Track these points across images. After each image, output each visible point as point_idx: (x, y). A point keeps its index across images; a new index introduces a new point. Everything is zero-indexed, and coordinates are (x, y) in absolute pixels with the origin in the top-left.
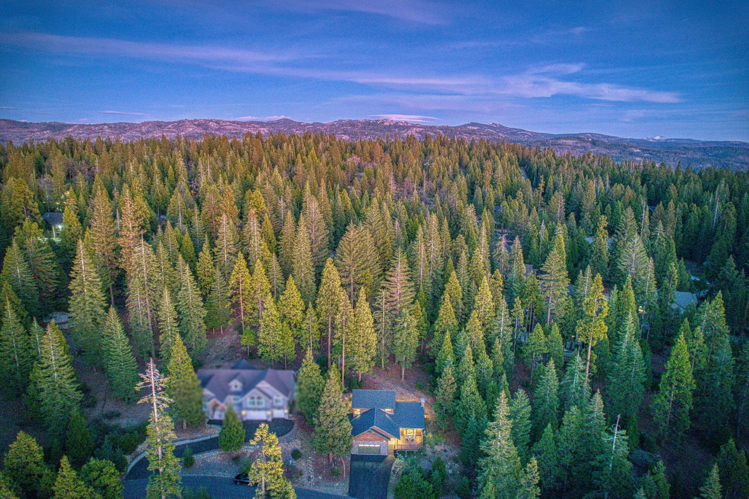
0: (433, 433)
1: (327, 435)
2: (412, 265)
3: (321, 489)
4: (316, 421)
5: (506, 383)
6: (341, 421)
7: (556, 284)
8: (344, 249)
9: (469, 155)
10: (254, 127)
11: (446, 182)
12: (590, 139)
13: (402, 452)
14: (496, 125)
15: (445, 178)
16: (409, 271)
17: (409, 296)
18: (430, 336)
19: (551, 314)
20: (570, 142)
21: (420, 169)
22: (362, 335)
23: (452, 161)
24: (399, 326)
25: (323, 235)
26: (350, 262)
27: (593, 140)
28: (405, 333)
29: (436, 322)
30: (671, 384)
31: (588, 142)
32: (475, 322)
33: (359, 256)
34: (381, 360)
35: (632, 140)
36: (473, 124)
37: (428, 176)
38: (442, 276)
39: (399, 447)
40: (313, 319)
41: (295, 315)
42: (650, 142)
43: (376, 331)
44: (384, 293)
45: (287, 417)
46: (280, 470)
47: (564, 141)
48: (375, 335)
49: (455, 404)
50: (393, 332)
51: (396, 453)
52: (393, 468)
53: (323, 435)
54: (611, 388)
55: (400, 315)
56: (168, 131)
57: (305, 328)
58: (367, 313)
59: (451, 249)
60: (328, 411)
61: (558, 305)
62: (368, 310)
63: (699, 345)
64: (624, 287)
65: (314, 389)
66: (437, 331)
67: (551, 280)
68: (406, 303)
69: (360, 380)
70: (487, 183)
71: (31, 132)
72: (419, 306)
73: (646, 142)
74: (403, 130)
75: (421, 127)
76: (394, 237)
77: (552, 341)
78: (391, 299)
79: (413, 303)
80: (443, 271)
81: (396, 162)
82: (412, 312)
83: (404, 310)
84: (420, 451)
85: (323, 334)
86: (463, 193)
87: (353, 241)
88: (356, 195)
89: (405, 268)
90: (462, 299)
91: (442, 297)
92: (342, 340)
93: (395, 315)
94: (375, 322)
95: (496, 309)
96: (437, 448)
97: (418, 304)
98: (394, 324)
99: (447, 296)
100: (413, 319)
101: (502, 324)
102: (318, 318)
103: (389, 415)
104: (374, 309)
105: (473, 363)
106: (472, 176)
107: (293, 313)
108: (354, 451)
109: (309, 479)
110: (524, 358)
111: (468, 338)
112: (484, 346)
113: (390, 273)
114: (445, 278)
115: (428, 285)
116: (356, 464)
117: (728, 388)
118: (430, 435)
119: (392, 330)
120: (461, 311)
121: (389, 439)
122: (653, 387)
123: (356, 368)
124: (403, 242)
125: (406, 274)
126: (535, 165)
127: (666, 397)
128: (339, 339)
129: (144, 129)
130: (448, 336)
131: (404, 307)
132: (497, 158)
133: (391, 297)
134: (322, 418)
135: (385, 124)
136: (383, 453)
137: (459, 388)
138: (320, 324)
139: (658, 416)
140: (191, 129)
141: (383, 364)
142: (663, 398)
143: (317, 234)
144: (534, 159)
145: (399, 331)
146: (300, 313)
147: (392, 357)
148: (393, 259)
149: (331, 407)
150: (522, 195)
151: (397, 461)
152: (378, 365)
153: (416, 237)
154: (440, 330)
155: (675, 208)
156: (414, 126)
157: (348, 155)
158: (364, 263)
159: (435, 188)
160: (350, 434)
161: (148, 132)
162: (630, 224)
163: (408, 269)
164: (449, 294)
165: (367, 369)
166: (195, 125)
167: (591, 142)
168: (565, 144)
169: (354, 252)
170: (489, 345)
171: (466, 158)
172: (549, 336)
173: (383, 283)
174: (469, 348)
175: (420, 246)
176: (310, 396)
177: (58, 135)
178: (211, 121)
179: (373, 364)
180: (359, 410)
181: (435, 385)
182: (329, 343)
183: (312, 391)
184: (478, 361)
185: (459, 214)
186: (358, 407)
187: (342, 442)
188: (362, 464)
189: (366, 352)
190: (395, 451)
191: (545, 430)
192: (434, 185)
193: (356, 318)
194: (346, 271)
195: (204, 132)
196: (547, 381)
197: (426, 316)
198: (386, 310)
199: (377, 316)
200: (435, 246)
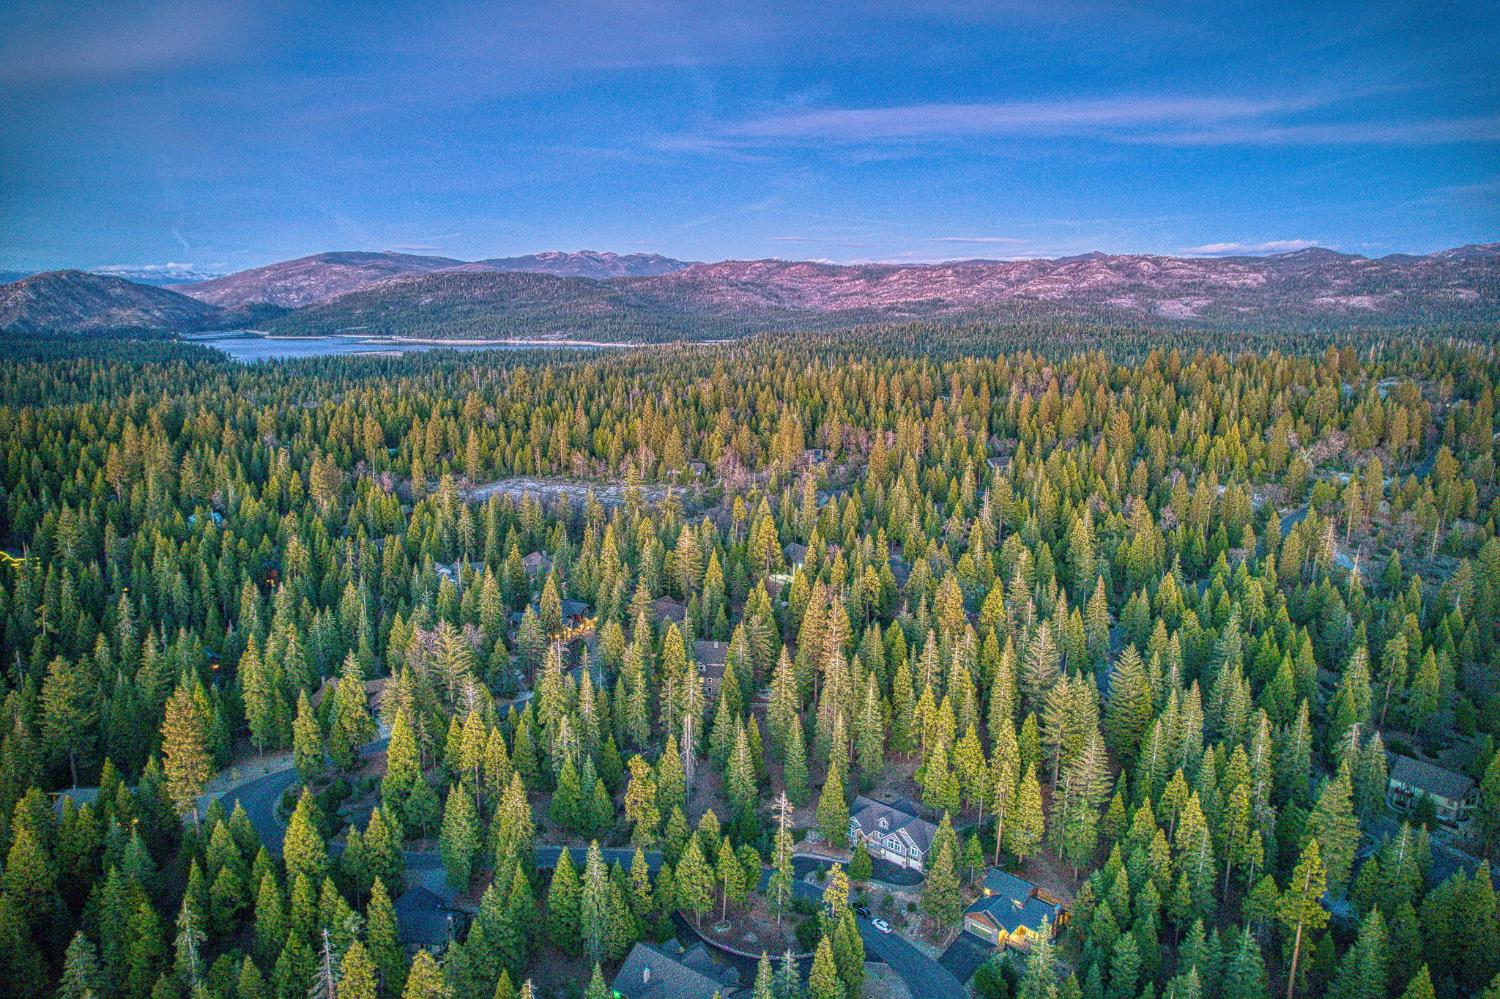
3: (918, 946)
10: (1235, 271)
13: (1011, 948)
39: (1013, 943)
45: (920, 870)
56: (1056, 281)
71: (838, 282)
103: (1017, 908)
108: (967, 928)
109: (912, 932)
116: (963, 940)
121: (1001, 930)
129: (1013, 276)
136: (993, 940)
140: (1100, 277)
161: (1020, 281)
166: (1110, 267)
177: (875, 286)
178: (1144, 258)
180: (988, 891)
188: (968, 941)
190: (1006, 945)
195: (1128, 282)
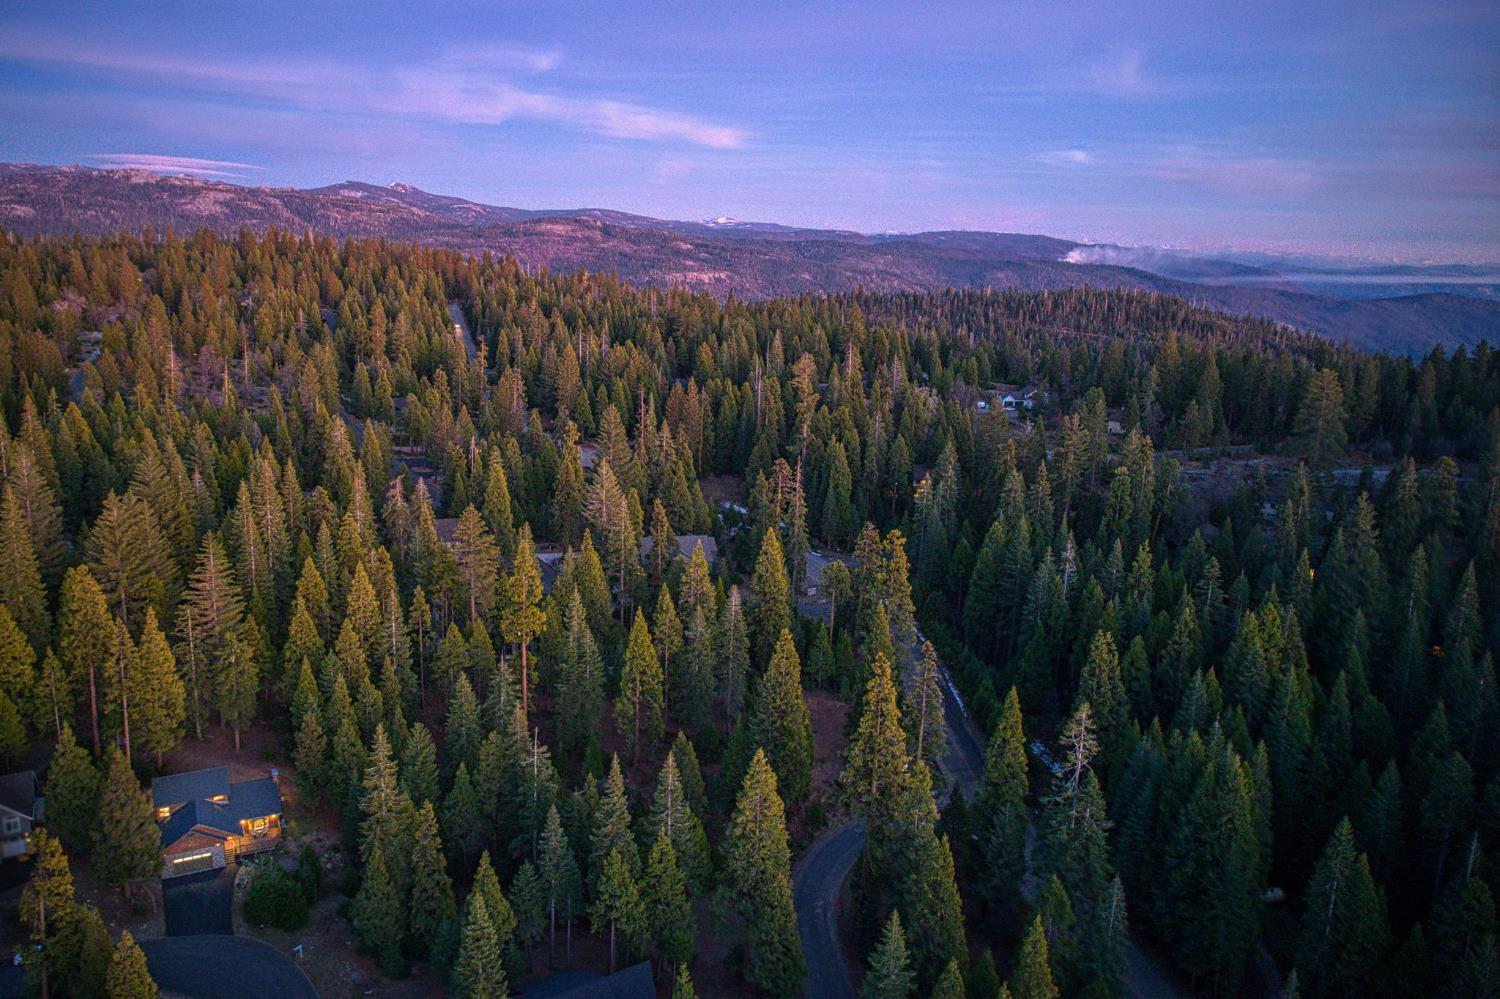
0: (296, 820)
1: (120, 851)
2: (234, 553)
4: (96, 836)
5: (403, 721)
6: (142, 825)
7: (478, 558)
8: (103, 542)
9: (340, 278)
11: (294, 353)
12: (599, 224)
13: (250, 856)
14: (404, 187)
15: (290, 342)
16: (230, 569)
17: (236, 609)
18: (278, 672)
19: (476, 604)
20: (560, 229)
21: (233, 321)
22: (156, 687)
23: (304, 296)
24: (221, 662)
25: (50, 514)
26: (117, 564)
27: (604, 224)
28: (233, 671)
29: (286, 646)
30: (634, 680)
31: (595, 228)
32: (349, 637)
33: (134, 551)
34: (195, 724)
35: (678, 225)
36: (352, 186)
37: (254, 338)
38: (292, 564)
39: (244, 850)
40: (58, 674)
41: (18, 675)
42: (711, 229)
43: (182, 677)
44: (188, 611)
46: (69, 887)
47: (549, 227)
48: (181, 683)
49: (325, 767)
50: (212, 674)
51: (239, 859)
52: (237, 881)
53: (111, 854)
54: (561, 701)
55: (221, 644)
57: (42, 695)
58: (162, 649)
59: (304, 514)
60: (117, 815)
61: (484, 589)
62: (164, 644)
63: (671, 621)
64: (583, 547)
65: (83, 789)
66: (290, 660)
67: (469, 553)
68: (231, 623)
69: (160, 764)
70: (380, 350)
72: (253, 623)
73: (701, 229)
74: (183, 195)
75: (228, 191)
76: (193, 503)
77: (476, 647)
78: (204, 619)
79: (243, 620)
80: (291, 555)
81: (174, 307)
82: (242, 637)
83: (228, 635)
84: (278, 847)
85: (81, 699)
86: (328, 379)
87: (119, 526)
88: (94, 403)
89: (222, 564)
90: (330, 601)
91: (293, 603)
92: (122, 702)
93: (213, 646)
94: (178, 662)
95: (383, 609)
96: (306, 839)
97: (251, 621)
98: (214, 659)
99: (301, 601)
100: (246, 648)
101: (395, 631)
102: (68, 673)
103: (223, 806)
104: (173, 641)
105: (350, 700)
106: (348, 332)
107: (14, 671)
108: (166, 874)
110: (436, 679)
111: (340, 663)
112: (368, 671)
113: (196, 577)
114: (297, 570)
115: (268, 584)
116: (172, 894)
117: (707, 671)
118: (293, 824)
119: (209, 671)
120: (328, 620)
121: (226, 839)
122: (612, 689)
123: (152, 744)
124: (213, 508)
125: (224, 574)
126: (478, 301)
127: (629, 699)
128: (115, 700)
130: (306, 665)
131: (228, 629)
132: (401, 284)
133: (201, 615)
134: (107, 828)
135: (134, 180)
136: (218, 863)
137: (330, 743)
138: (71, 682)
139: (623, 726)
141: (199, 731)
142: (625, 701)
143: (39, 515)
144: (477, 285)
145: (222, 671)
146: (29, 671)
147: (215, 718)
148: (200, 552)
149: (123, 806)
150: (445, 377)
151: (242, 869)
152: (191, 735)
153: (237, 503)
154: (294, 658)
155: (700, 392)
156: (209, 187)
157: (52, 289)
158: (143, 561)
159: (270, 364)
160: (158, 842)
162: (614, 433)
163: (227, 565)
164: (304, 597)
165: (172, 744)
167: (600, 229)
168: (550, 234)
169: (124, 545)
170: (377, 669)
171: (336, 285)
172: (471, 640)
173: (185, 595)
174: (341, 679)
175: (244, 517)
176: (76, 802)
179: (182, 733)
180: (167, 809)
181: (293, 745)
182: (95, 712)
183: (78, 793)
184: (359, 697)
185: (321, 430)
186: (163, 806)
187: (146, 858)
188: (182, 888)
189: (168, 715)
190: (237, 857)
191: (458, 773)
192: (267, 357)
193: (144, 661)
194: (109, 581)
196: (461, 706)
197: (268, 638)
198: (196, 639)
199: (180, 652)
200: (273, 514)
